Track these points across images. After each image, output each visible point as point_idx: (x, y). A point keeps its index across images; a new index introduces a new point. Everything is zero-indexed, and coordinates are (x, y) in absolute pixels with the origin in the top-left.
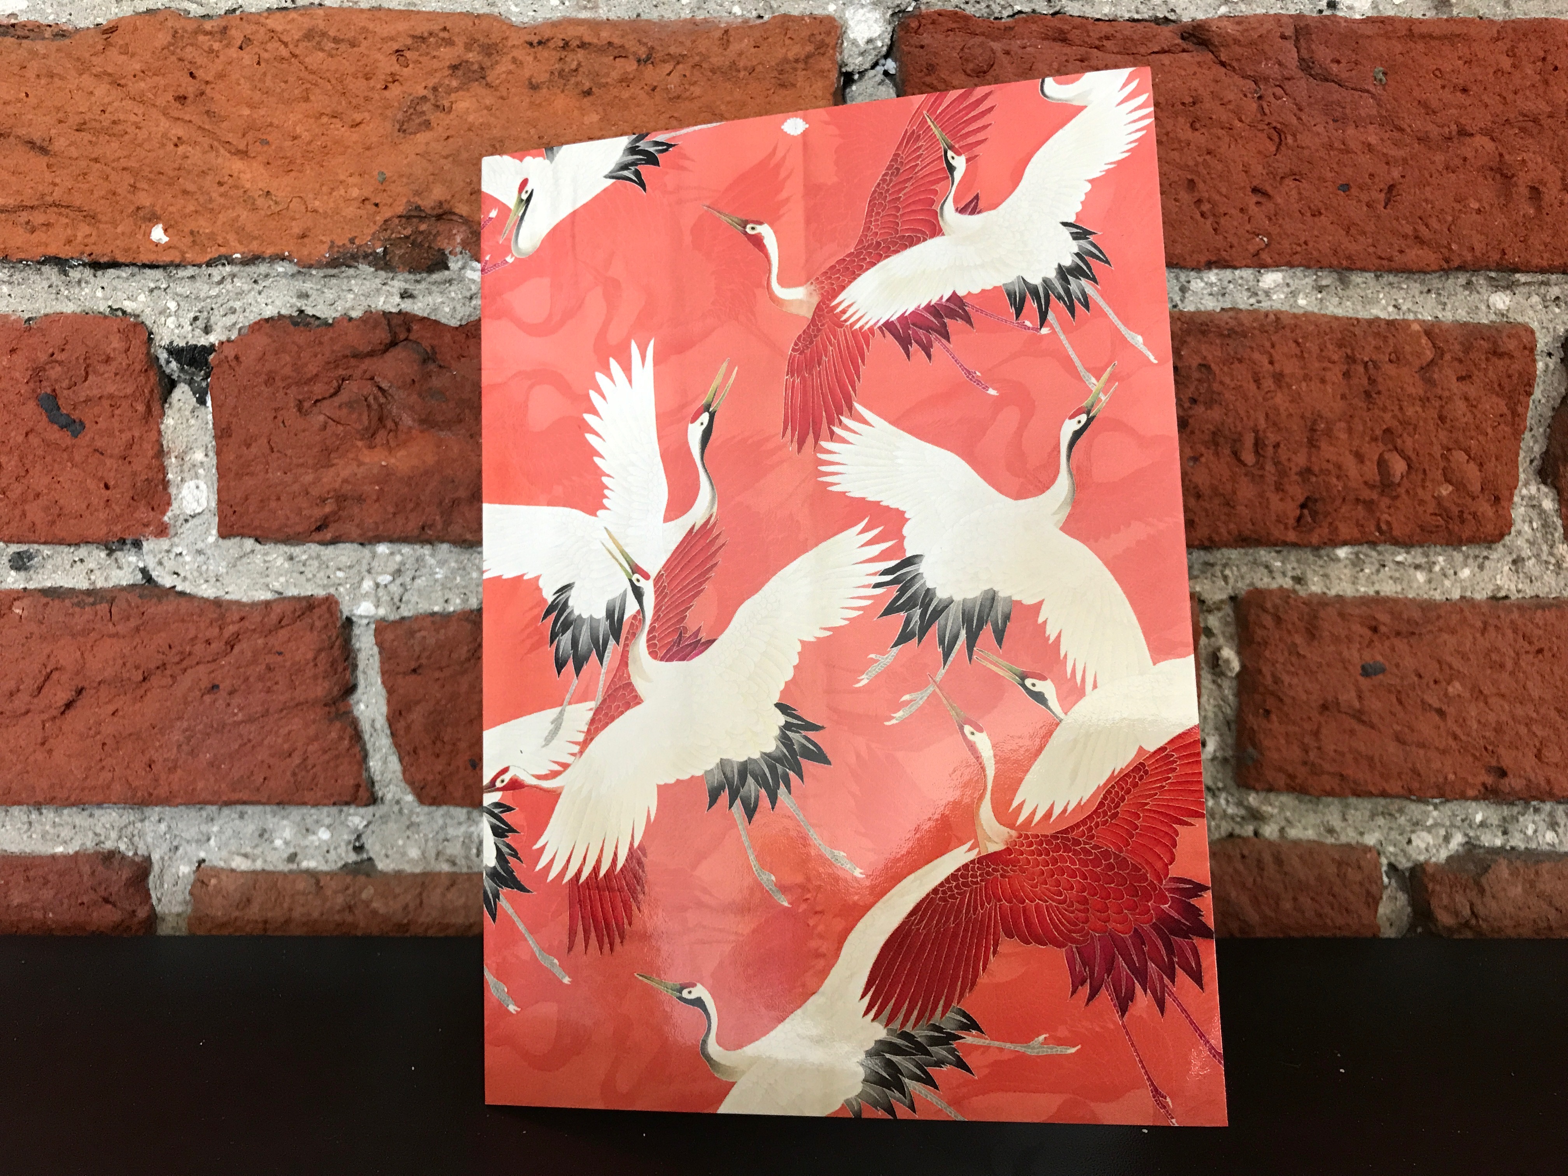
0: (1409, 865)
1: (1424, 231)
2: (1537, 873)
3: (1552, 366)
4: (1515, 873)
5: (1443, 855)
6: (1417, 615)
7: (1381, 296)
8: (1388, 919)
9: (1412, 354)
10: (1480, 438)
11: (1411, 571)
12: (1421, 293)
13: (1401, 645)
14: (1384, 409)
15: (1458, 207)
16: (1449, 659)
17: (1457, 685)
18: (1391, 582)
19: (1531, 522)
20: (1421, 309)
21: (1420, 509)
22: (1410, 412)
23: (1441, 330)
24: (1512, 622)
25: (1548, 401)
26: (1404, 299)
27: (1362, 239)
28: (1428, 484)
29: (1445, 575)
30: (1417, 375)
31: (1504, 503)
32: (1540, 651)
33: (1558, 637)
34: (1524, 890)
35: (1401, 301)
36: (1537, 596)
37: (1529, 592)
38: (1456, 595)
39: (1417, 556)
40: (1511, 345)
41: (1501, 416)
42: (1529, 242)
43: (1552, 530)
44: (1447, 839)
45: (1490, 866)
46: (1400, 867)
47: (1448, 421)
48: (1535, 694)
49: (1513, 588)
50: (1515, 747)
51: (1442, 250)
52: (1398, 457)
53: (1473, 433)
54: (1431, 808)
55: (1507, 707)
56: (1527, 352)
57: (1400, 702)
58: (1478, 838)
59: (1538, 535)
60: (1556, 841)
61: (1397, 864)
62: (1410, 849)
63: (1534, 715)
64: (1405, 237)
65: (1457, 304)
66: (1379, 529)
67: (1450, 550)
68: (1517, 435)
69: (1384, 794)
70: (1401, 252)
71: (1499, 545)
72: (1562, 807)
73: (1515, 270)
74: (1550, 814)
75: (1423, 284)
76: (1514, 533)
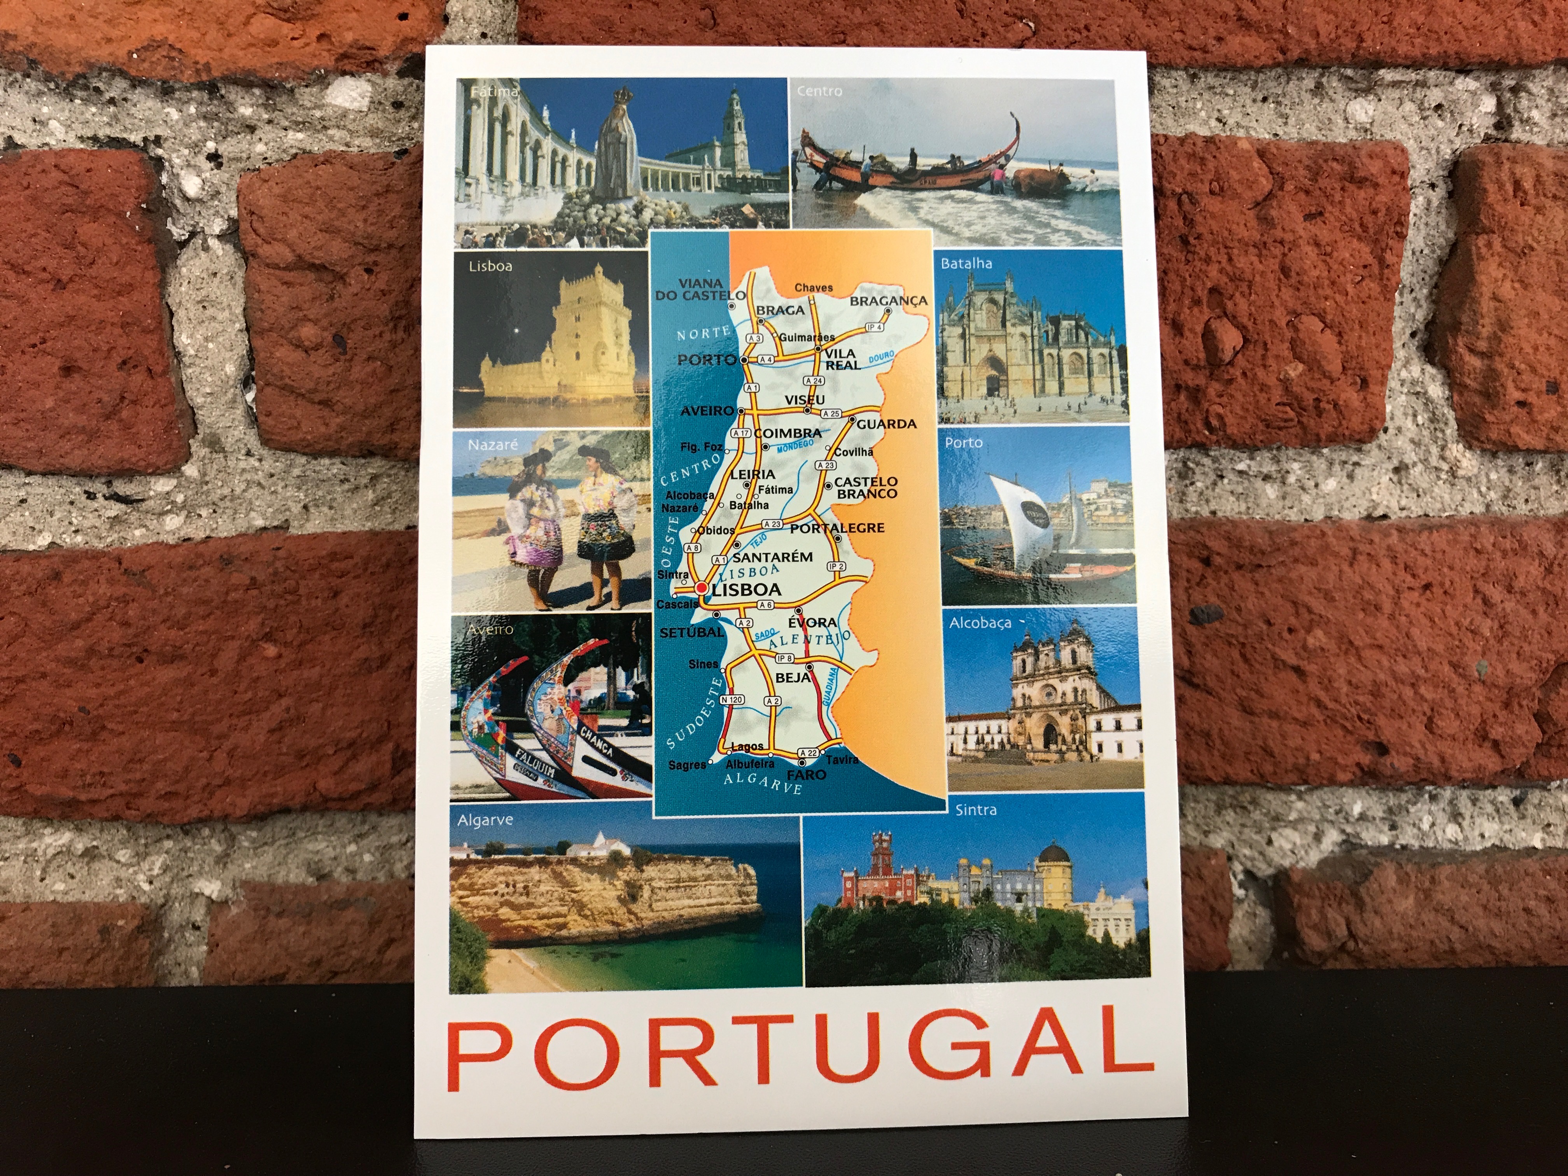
0: (1270, 871)
1: (1249, 9)
2: (1433, 880)
3: (1435, 203)
4: (1403, 879)
5: (1313, 858)
6: (1262, 541)
7: (1199, 105)
8: (1246, 943)
9: (1240, 181)
10: (1338, 297)
11: (1259, 483)
12: (1254, 101)
13: (1242, 582)
14: (1208, 260)
16: (1308, 599)
17: (1319, 633)
18: (1232, 499)
19: (1415, 416)
20: (1254, 124)
21: (1262, 397)
22: (1242, 262)
23: (1278, 149)
24: (1389, 548)
25: (1433, 252)
26: (1231, 108)
27: (1165, 21)
28: (1271, 361)
29: (1303, 488)
30: (1252, 213)
31: (1374, 388)
32: (1427, 587)
33: (1451, 568)
34: (1418, 903)
35: (1226, 112)
36: (1427, 515)
37: (1416, 511)
38: (1318, 515)
39: (1264, 462)
40: (1375, 168)
41: (1365, 267)
42: (1395, 24)
43: (1442, 425)
44: (1318, 837)
45: (1371, 872)
46: (1260, 874)
47: (1293, 274)
48: (1423, 645)
49: (1394, 506)
50: (1395, 714)
51: (1276, 36)
52: (1228, 325)
53: (1329, 292)
54: (1293, 797)
55: (1385, 662)
56: (1396, 178)
57: (1246, 659)
58: (1357, 836)
59: (1426, 433)
60: (1460, 837)
61: (1255, 870)
62: (1270, 851)
63: (1422, 672)
64: (1224, 17)
65: (1303, 116)
66: (1208, 425)
67: (1306, 454)
68: (1388, 293)
69: (1228, 781)
70: (1220, 39)
71: (1372, 447)
72: (1465, 793)
73: (1378, 64)
74: (1451, 802)
75: (1254, 88)
76: (1391, 431)
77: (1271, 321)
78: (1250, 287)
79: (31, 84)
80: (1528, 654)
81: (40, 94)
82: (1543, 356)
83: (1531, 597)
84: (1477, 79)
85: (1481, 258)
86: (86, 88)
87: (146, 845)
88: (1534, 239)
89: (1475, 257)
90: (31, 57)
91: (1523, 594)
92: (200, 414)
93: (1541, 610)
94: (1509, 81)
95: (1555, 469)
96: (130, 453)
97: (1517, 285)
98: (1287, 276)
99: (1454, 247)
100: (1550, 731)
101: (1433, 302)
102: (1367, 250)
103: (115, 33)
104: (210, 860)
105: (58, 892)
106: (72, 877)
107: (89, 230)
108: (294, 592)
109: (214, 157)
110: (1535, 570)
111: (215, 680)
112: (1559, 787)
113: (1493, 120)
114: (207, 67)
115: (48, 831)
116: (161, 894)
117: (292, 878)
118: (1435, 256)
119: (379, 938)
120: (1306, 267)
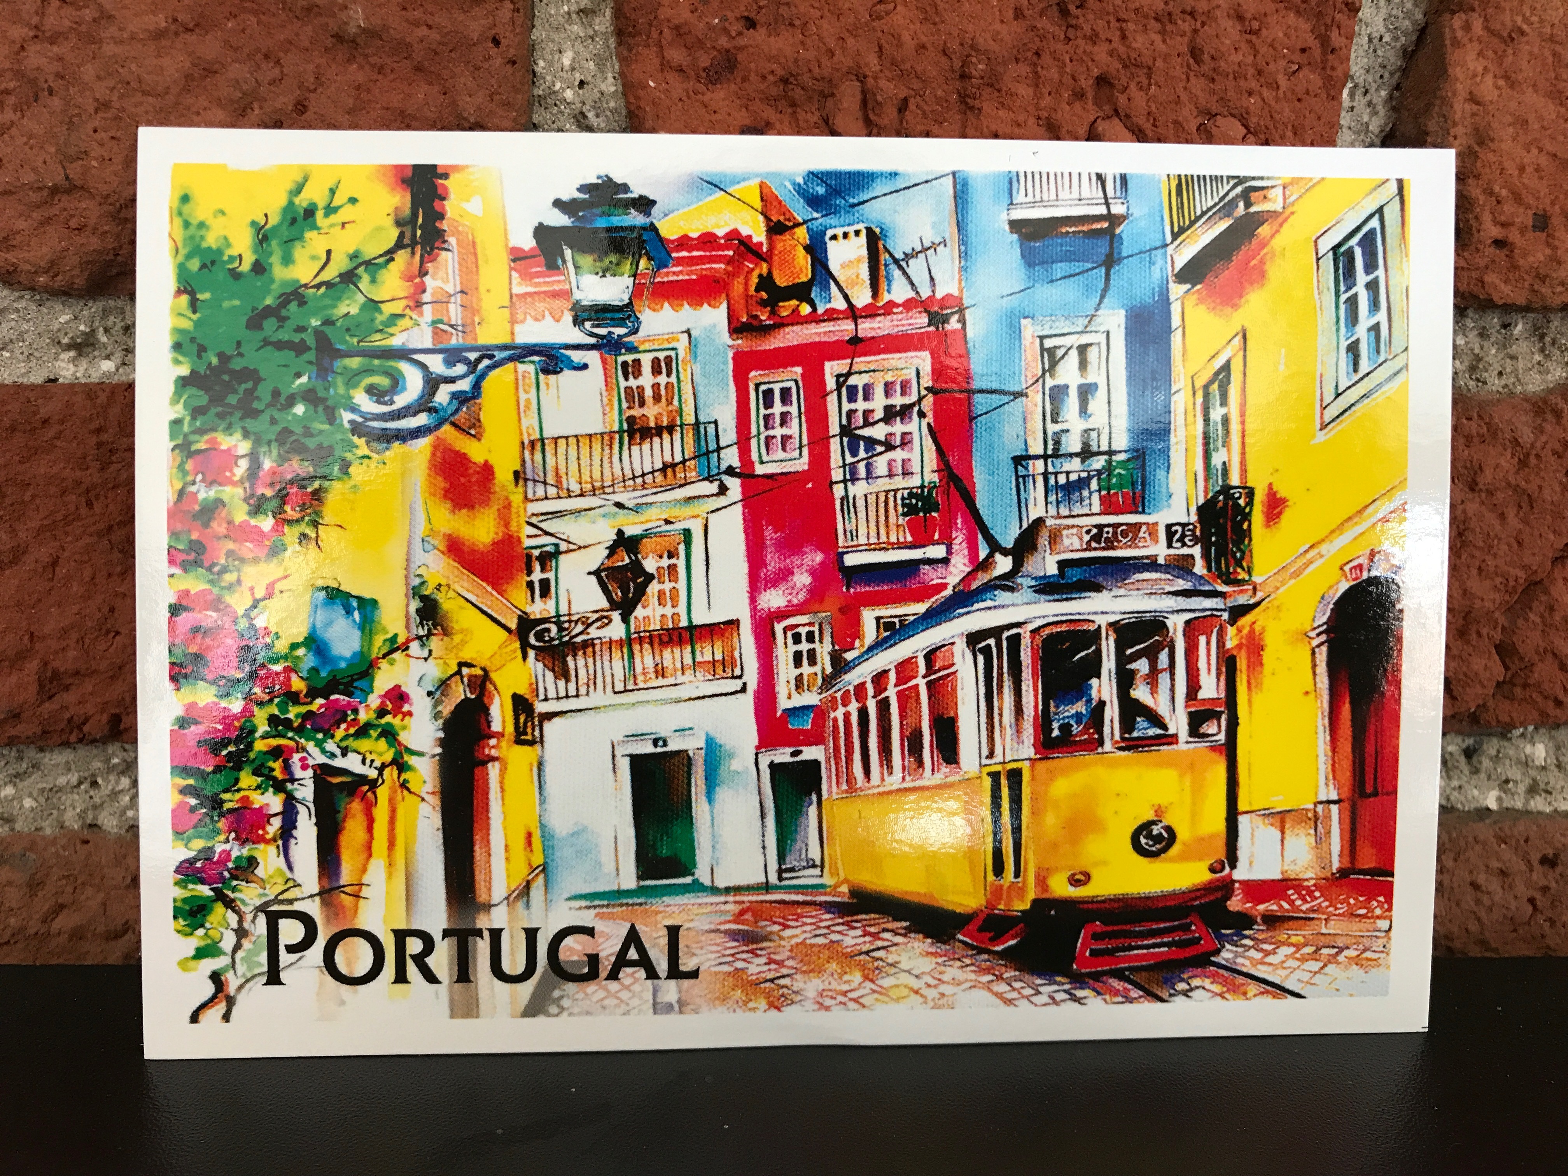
77: (1176, 122)
78: (1149, 77)
80: (1492, 569)
82: (1529, 179)
83: (1500, 496)
85: (1456, 43)
88: (1525, 20)
89: (1448, 42)
91: (1490, 493)
93: (1511, 513)
95: (1539, 333)
97: (1501, 82)
98: (1198, 62)
99: (1422, 31)
100: (1514, 668)
101: (1394, 109)
102: (1307, 26)
110: (1506, 462)
112: (1523, 735)
118: (1398, 45)
119: (43, 904)
120: (1223, 49)
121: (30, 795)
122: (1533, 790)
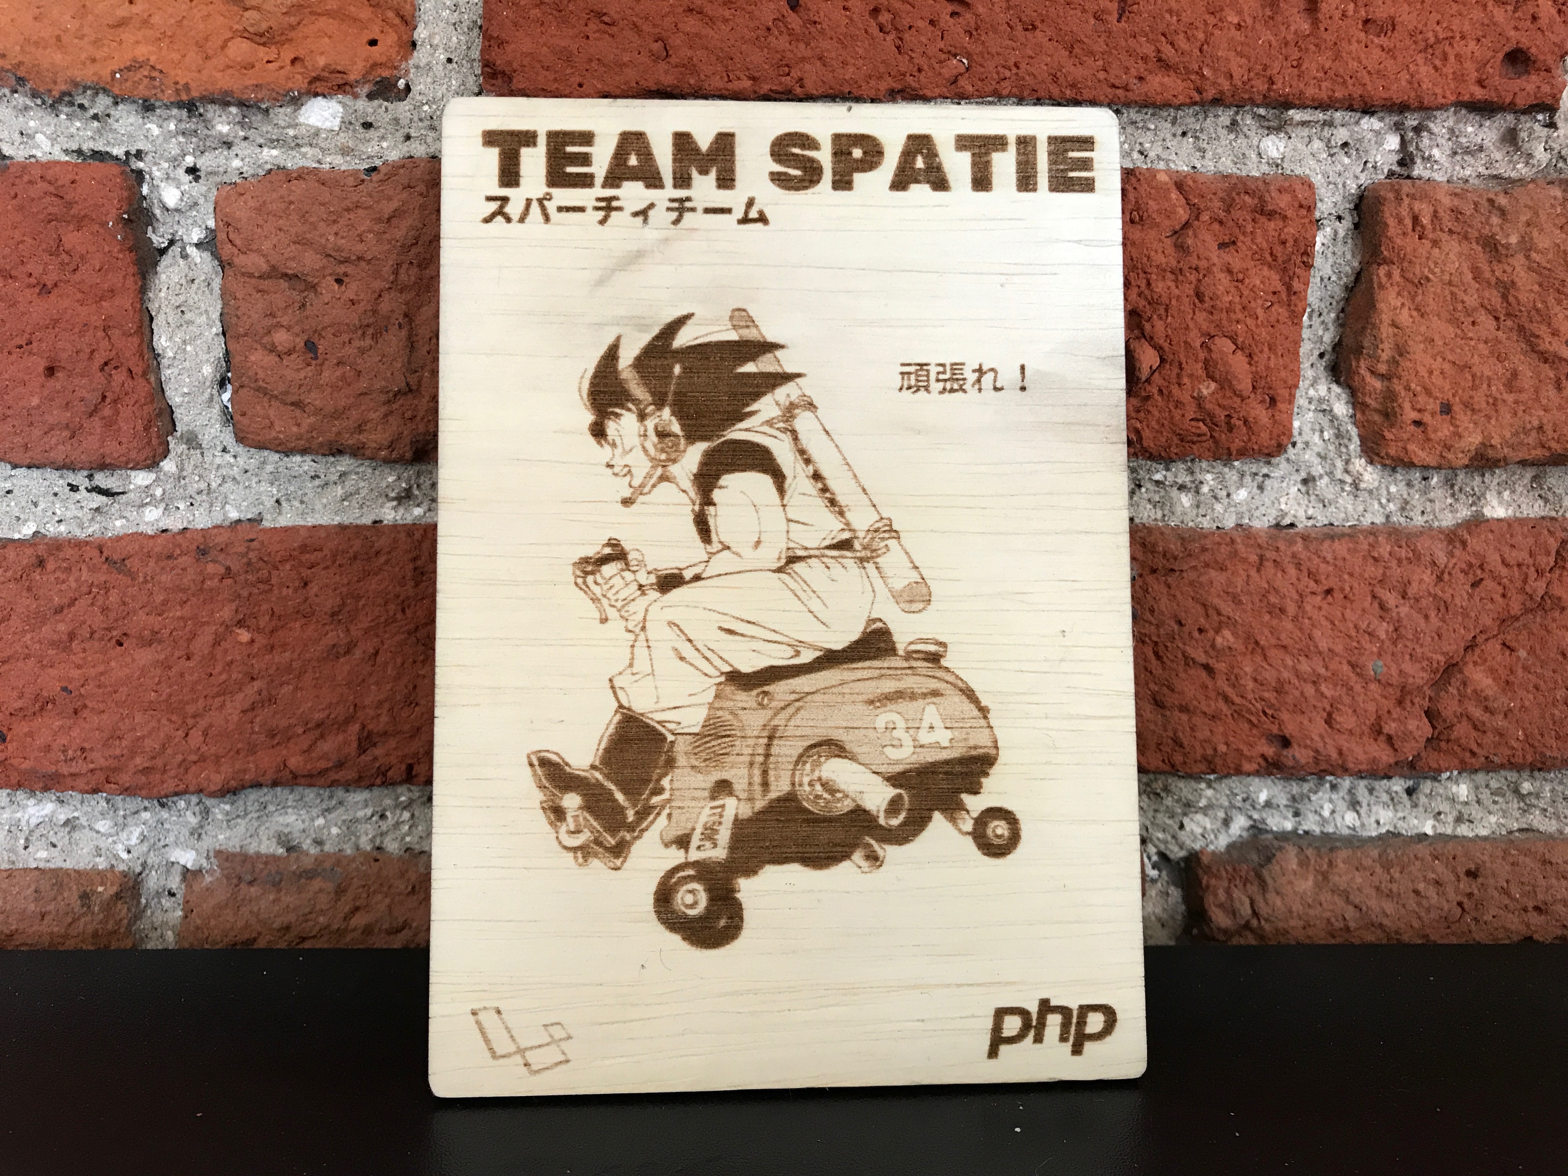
0: (1182, 854)
1: (1168, 51)
2: (1330, 863)
3: (1341, 233)
4: (1304, 863)
5: (1222, 842)
6: (1175, 547)
7: (1122, 139)
8: (1159, 919)
9: (1159, 212)
10: (1249, 321)
11: (1174, 492)
12: (1174, 135)
13: (1156, 585)
14: (1128, 285)
15: (1212, 20)
16: (1216, 601)
17: (1227, 633)
18: (1149, 506)
19: (1322, 432)
20: (1173, 157)
21: (1177, 414)
22: (1159, 287)
23: (1194, 181)
24: (1294, 556)
25: (1340, 279)
26: (1152, 142)
27: (1090, 61)
28: (1186, 380)
29: (1215, 498)
30: (1168, 242)
31: (1281, 406)
32: (1329, 592)
33: (1351, 575)
34: (1316, 884)
35: (1147, 145)
36: (1332, 524)
37: (1322, 519)
38: (1229, 523)
39: (1179, 473)
40: (1283, 202)
41: (1274, 293)
42: (1304, 67)
43: (1346, 441)
44: (1226, 822)
45: (1274, 855)
46: (1172, 856)
47: (1207, 298)
48: (1323, 645)
49: (1301, 514)
50: (1298, 709)
51: (1193, 77)
52: (1146, 345)
53: (1240, 316)
54: (1203, 785)
55: (1290, 663)
56: (1304, 212)
57: (1158, 657)
58: (1263, 821)
59: (1331, 448)
60: (1358, 824)
61: (1168, 853)
62: (1182, 835)
63: (1322, 671)
64: (1145, 59)
65: (1220, 151)
67: (1219, 466)
68: (1295, 318)
70: (1141, 79)
71: (1281, 460)
72: (1362, 784)
73: (1287, 105)
74: (1350, 791)
75: (1174, 123)
76: (1300, 445)
77: (1186, 342)
78: (1167, 310)
79: (19, 99)
80: (1420, 655)
81: (26, 108)
82: (1437, 379)
83: (1424, 602)
84: (1381, 119)
85: (1381, 287)
86: (71, 104)
87: (125, 817)
88: (1431, 271)
89: (1375, 285)
90: (19, 74)
91: (1417, 600)
92: (178, 414)
93: (1433, 614)
94: (1412, 121)
95: (1450, 483)
96: (112, 449)
97: (1415, 313)
98: (1202, 301)
99: (1358, 276)
100: (1439, 728)
101: (1341, 325)
102: (1278, 277)
103: (99, 54)
104: (185, 832)
105: (41, 860)
106: (54, 846)
107: (72, 239)
108: (267, 581)
109: (192, 171)
110: (1428, 577)
111: (191, 664)
112: (1449, 778)
113: (1396, 158)
114: (187, 87)
115: (32, 802)
116: (139, 862)
117: (263, 850)
118: (1342, 283)
119: (345, 906)
120: (1219, 293)
121: (336, 825)
122: (1459, 820)
